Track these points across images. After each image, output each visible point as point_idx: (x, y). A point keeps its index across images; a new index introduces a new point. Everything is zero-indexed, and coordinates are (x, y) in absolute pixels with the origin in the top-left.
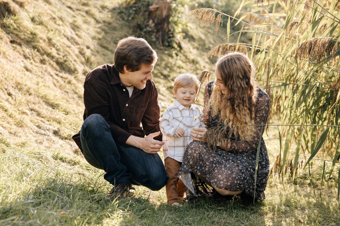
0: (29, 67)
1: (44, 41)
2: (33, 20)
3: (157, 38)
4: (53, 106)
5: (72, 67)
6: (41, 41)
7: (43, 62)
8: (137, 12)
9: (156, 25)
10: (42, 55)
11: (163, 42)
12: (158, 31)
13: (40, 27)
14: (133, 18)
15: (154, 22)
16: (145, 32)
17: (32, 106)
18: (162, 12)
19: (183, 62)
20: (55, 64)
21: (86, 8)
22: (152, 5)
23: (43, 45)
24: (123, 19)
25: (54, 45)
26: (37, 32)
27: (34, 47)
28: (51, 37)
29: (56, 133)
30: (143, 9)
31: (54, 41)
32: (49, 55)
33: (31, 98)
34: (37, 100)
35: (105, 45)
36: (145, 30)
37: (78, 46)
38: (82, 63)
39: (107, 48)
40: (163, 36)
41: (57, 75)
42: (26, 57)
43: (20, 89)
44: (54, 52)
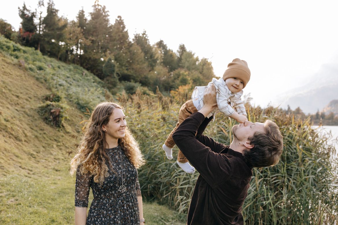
0: (6, 140)
1: (10, 128)
2: (5, 120)
3: (54, 124)
4: (17, 156)
5: (20, 139)
6: (9, 129)
7: (10, 137)
8: (45, 112)
9: (53, 118)
10: (9, 134)
11: (56, 125)
12: (54, 121)
13: (8, 123)
14: (44, 115)
15: (52, 117)
16: (49, 121)
17: (10, 157)
18: (56, 113)
19: (64, 133)
20: (14, 138)
21: (24, 110)
22: (52, 110)
23: (9, 130)
24: (39, 115)
25: (14, 130)
26: (7, 125)
27: (6, 132)
28: (12, 127)
29: (20, 167)
30: (48, 111)
31: (13, 128)
32: (12, 134)
33: (10, 154)
34: (12, 154)
35: (32, 127)
36: (49, 120)
37: (22, 129)
38: (24, 137)
39: (33, 129)
40: (56, 123)
41: (15, 143)
42: (4, 136)
43: (6, 151)
44: (13, 133)
